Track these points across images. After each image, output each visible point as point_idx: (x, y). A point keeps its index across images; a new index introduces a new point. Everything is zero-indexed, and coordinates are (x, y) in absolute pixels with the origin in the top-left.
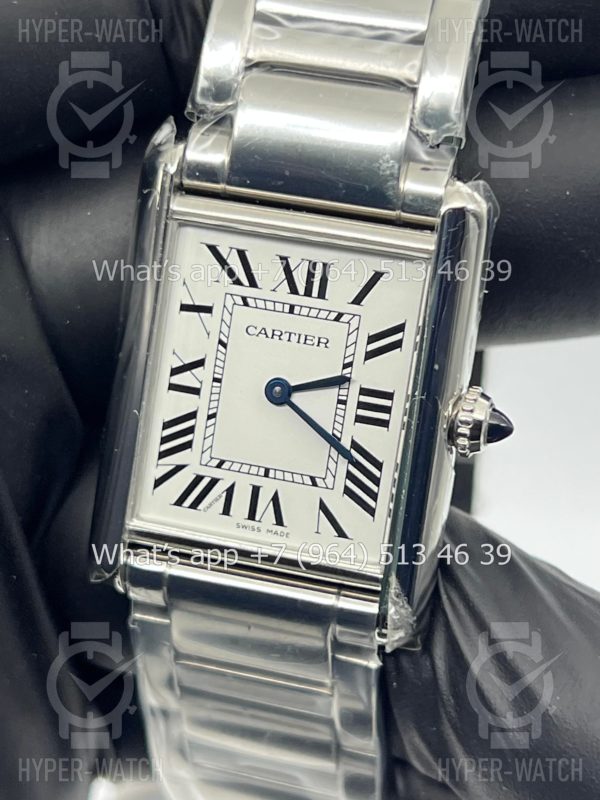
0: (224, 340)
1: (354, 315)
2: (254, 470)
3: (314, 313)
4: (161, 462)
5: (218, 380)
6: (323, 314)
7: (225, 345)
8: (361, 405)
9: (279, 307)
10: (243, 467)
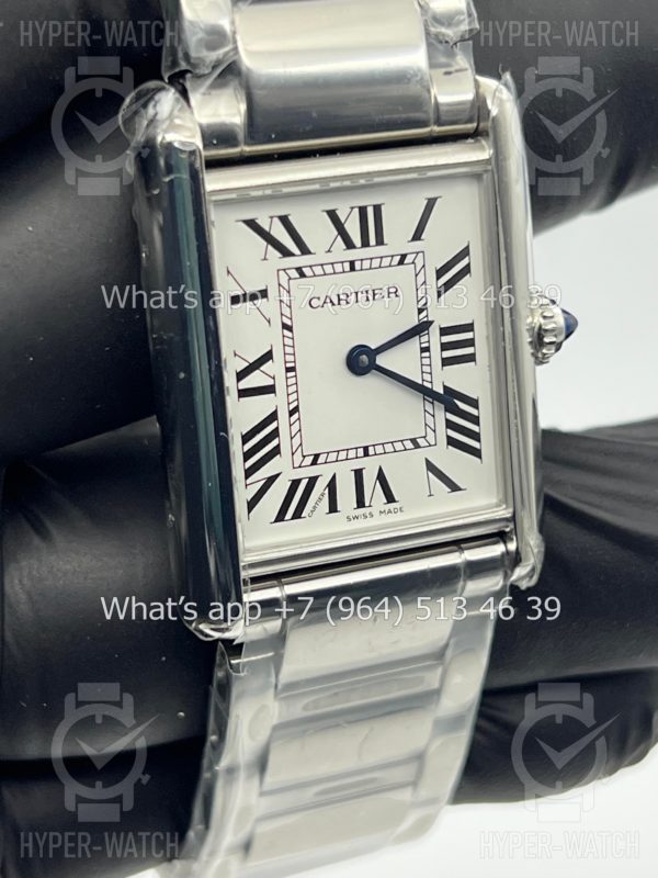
0: (288, 322)
1: (418, 253)
2: (352, 454)
3: (376, 263)
4: (249, 481)
5: (292, 369)
6: (386, 262)
7: (290, 329)
8: (445, 347)
9: (338, 268)
10: (341, 454)
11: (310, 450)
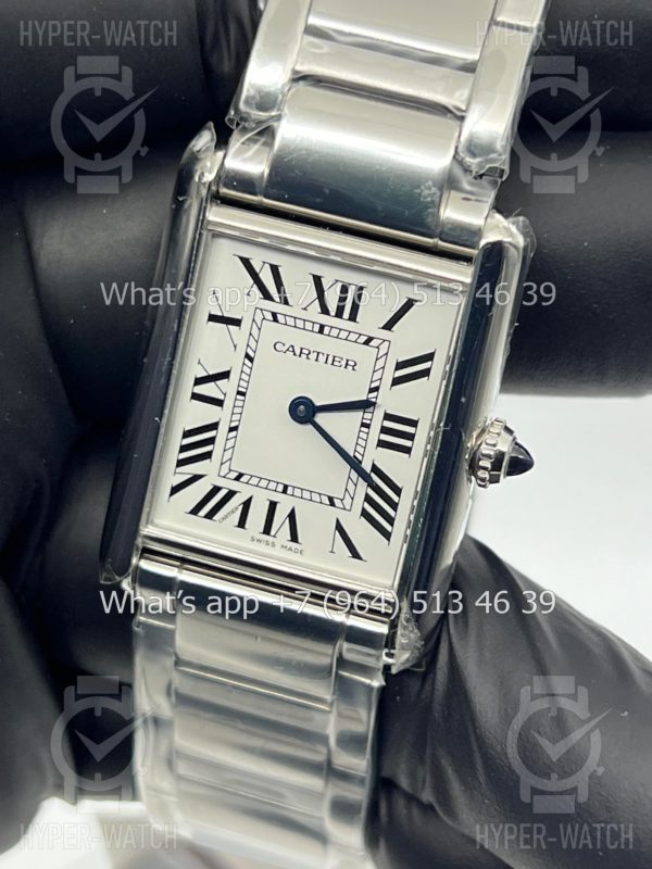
0: (252, 354)
1: (384, 341)
2: (272, 486)
4: (178, 470)
5: (242, 394)
6: (353, 337)
8: (384, 430)
9: (309, 326)
10: (262, 482)
11: (238, 467)
